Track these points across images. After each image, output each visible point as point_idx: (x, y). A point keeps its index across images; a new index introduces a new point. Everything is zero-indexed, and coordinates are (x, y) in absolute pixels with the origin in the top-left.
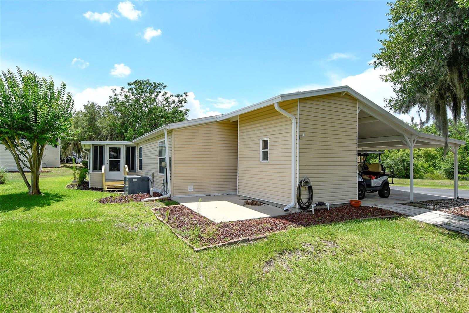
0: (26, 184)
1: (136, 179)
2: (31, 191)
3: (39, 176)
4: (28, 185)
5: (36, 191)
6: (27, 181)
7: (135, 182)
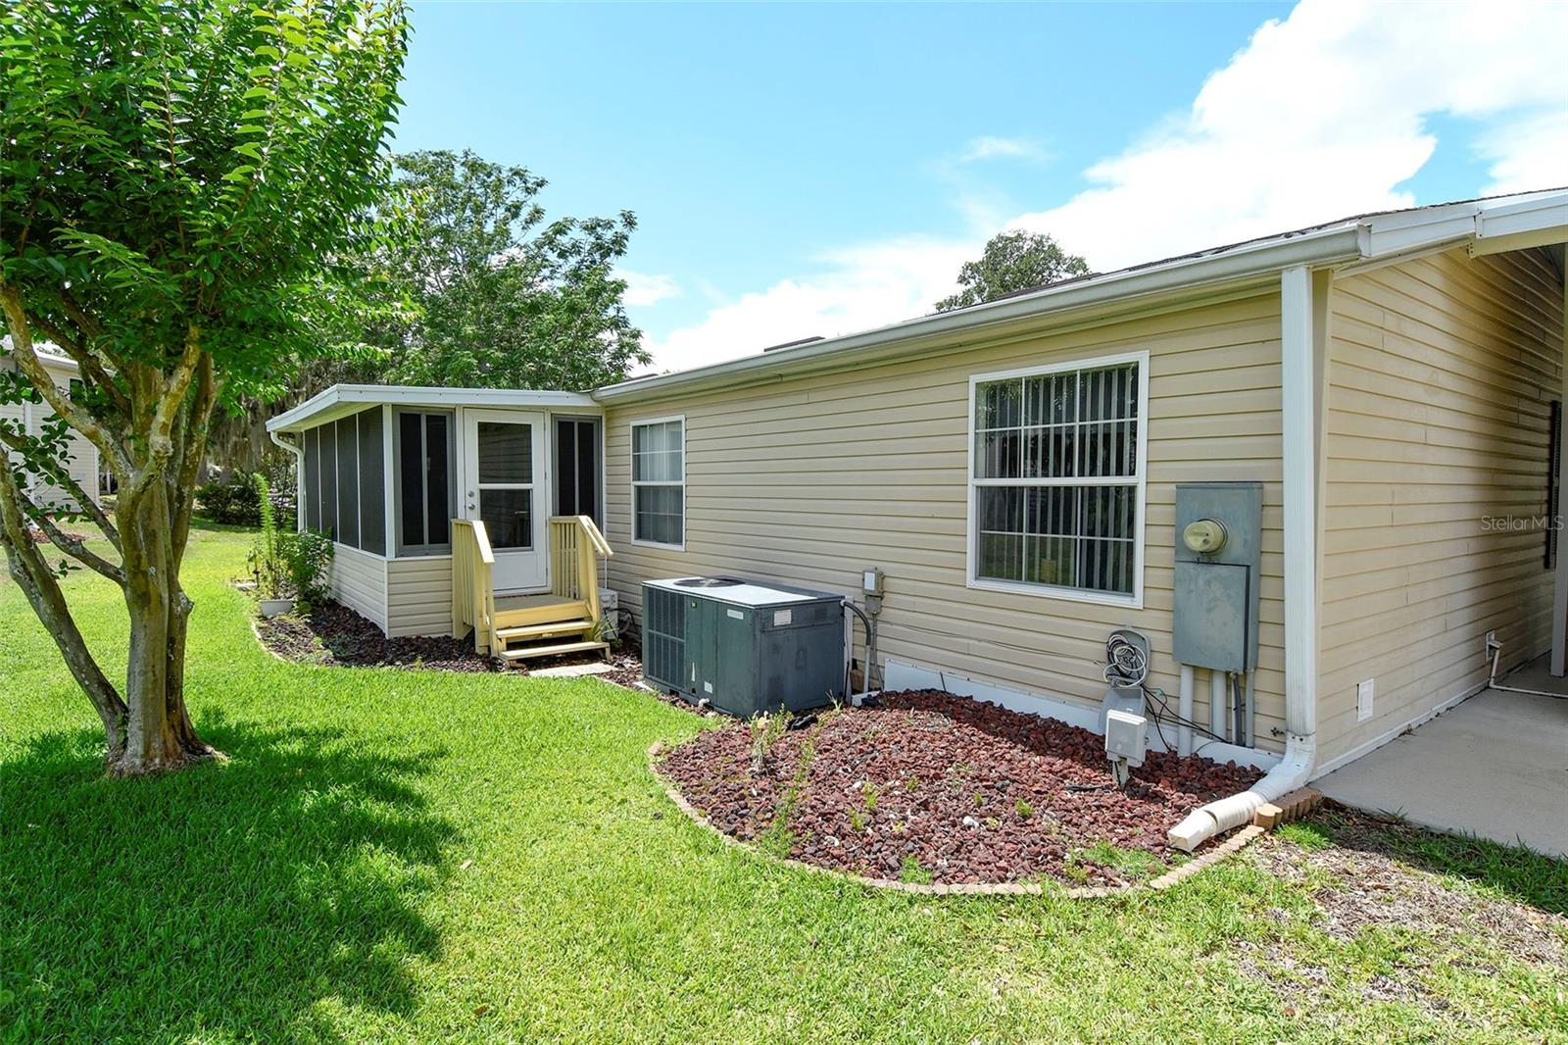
0: (86, 688)
1: (788, 613)
2: (135, 746)
3: (183, 628)
4: (102, 698)
5: (170, 736)
6: (96, 669)
7: (785, 627)
